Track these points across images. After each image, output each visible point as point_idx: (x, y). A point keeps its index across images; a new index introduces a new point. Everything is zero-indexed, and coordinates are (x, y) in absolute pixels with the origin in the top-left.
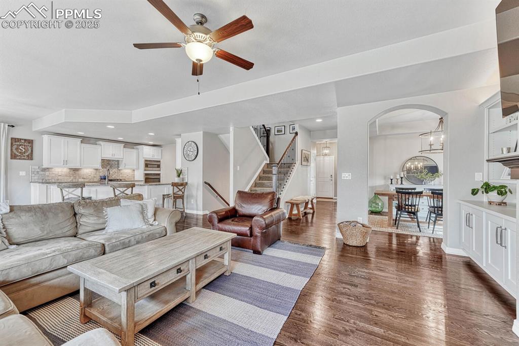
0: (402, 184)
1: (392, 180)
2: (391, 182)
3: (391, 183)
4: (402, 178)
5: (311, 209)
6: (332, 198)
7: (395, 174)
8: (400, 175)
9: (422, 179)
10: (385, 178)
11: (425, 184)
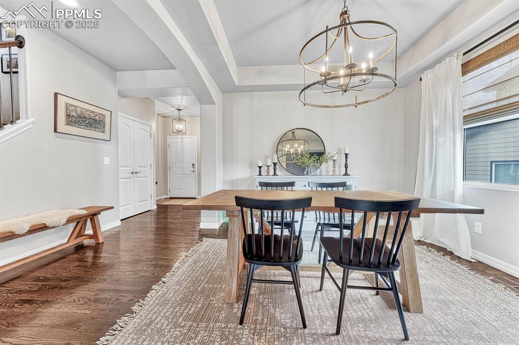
0: (275, 174)
1: (260, 167)
2: (260, 172)
3: (260, 174)
4: (275, 164)
5: (91, 237)
6: (195, 198)
7: (266, 158)
8: (272, 159)
9: (303, 166)
10: (251, 165)
11: (307, 174)
